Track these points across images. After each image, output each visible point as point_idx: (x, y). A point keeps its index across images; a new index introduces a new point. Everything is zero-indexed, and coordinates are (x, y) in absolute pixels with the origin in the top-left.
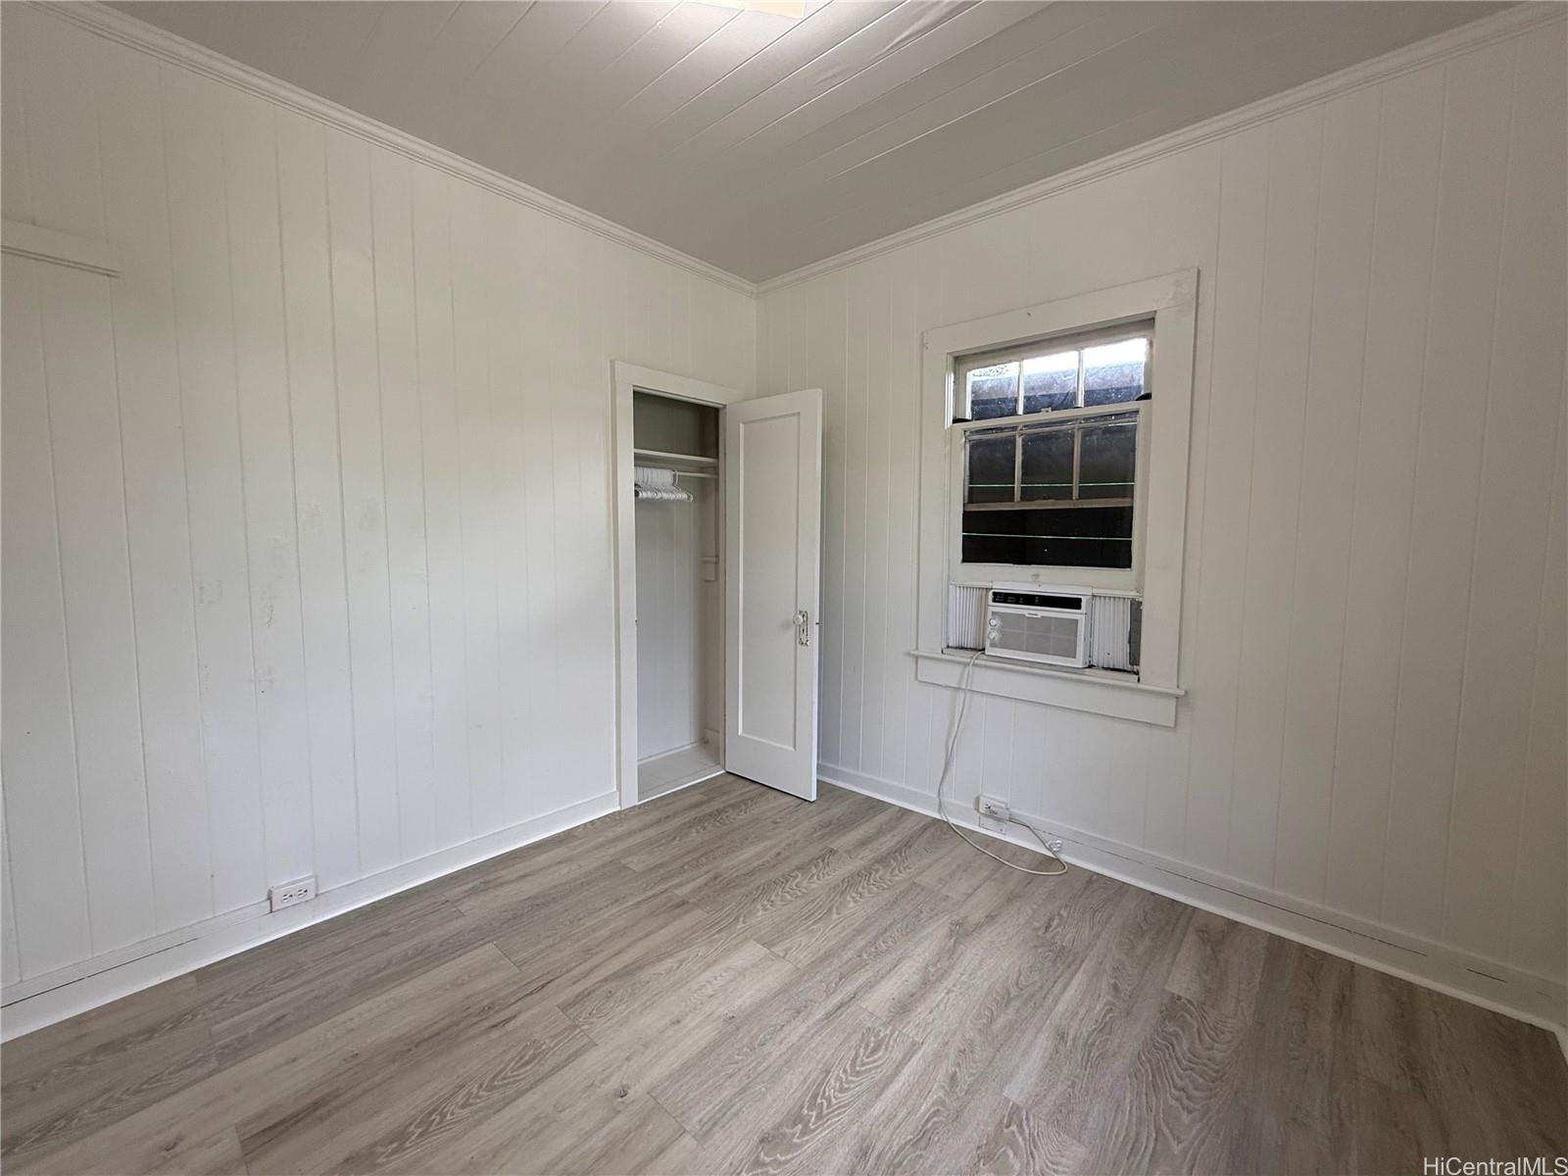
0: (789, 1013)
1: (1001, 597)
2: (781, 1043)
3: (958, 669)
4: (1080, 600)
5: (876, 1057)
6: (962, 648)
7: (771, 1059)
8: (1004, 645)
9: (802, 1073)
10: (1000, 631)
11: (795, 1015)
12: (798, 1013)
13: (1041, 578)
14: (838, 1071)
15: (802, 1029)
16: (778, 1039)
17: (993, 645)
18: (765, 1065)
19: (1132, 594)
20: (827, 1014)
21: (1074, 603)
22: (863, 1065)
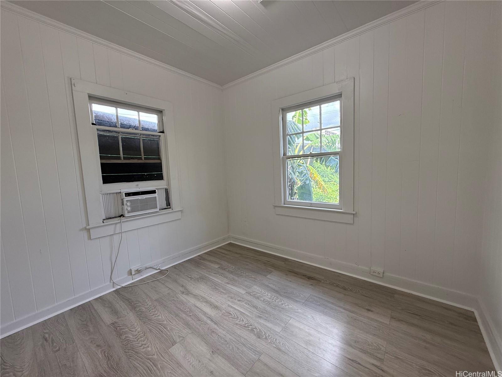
0: (213, 335)
1: (128, 195)
2: (225, 336)
3: (113, 226)
4: (155, 191)
5: (232, 314)
6: (110, 218)
7: (232, 338)
8: (132, 211)
9: (237, 330)
10: (131, 206)
11: (214, 333)
12: (213, 332)
13: (139, 186)
14: (237, 322)
15: (221, 330)
16: (224, 337)
17: (129, 212)
18: (234, 339)
19: (166, 187)
20: (215, 324)
21: (154, 192)
22: (235, 316)
